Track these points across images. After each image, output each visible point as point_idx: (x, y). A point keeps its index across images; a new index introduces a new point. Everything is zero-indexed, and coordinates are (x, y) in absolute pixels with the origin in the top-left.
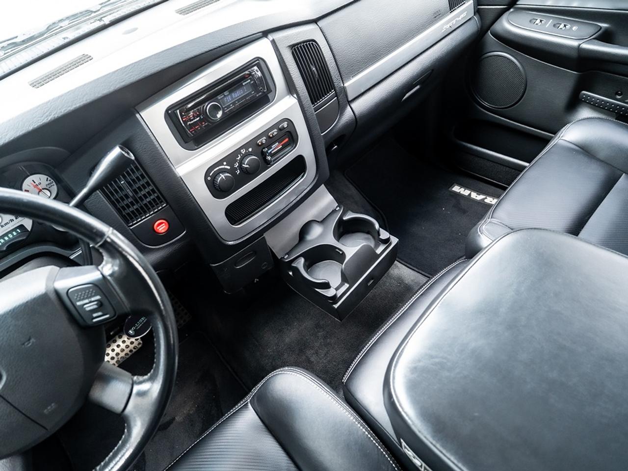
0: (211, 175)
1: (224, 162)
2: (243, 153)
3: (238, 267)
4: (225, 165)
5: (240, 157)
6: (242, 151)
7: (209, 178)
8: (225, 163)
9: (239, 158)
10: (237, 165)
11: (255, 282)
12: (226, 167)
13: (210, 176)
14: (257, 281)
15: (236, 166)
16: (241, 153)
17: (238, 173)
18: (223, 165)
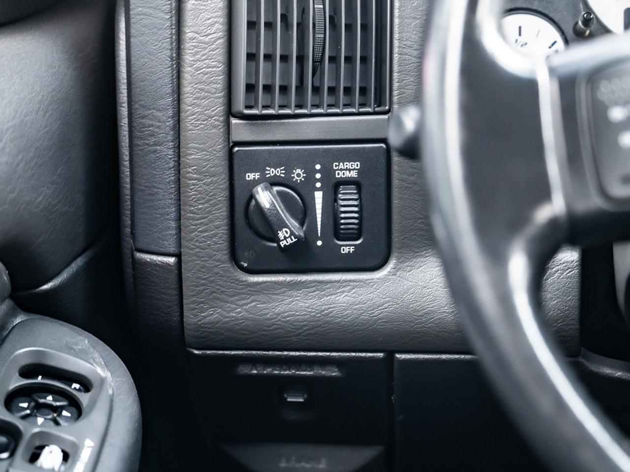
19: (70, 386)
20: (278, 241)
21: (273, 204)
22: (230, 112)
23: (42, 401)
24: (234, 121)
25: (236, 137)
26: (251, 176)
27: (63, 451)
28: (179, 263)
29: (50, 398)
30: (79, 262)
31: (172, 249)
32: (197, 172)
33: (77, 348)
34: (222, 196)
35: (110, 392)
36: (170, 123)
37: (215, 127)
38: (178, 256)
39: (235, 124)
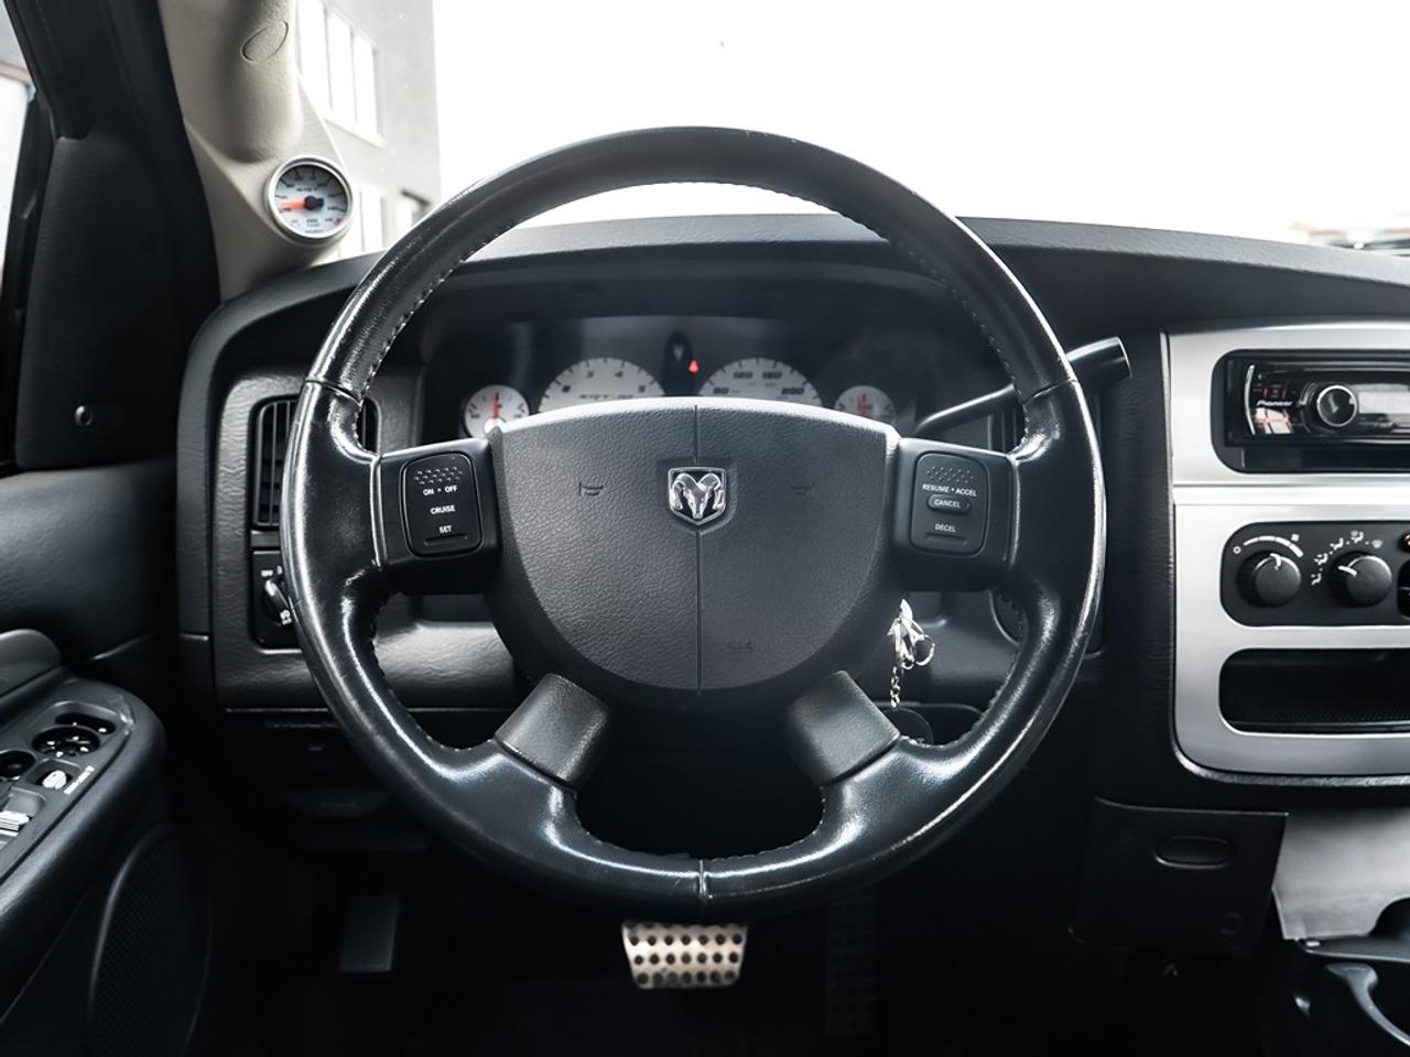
0: (1246, 544)
1: (1296, 533)
2: (1356, 540)
3: (1161, 861)
4: (1293, 542)
5: (1340, 545)
6: (1354, 533)
7: (1237, 550)
8: (1295, 537)
9: (1336, 547)
10: (1323, 560)
11: (1166, 972)
12: (1294, 548)
13: (1241, 545)
14: (1171, 973)
15: (1320, 562)
16: (1347, 538)
17: (1315, 581)
18: (1289, 539)
19: (97, 730)
20: (280, 620)
21: (277, 592)
22: (249, 526)
23: (68, 740)
24: (254, 532)
25: (255, 543)
26: (265, 573)
27: (67, 775)
28: (211, 640)
29: (76, 738)
30: (135, 642)
31: (206, 629)
32: (224, 570)
33: (111, 702)
34: (243, 589)
35: (127, 733)
36: (204, 533)
37: (238, 536)
38: (210, 634)
39: (256, 535)
